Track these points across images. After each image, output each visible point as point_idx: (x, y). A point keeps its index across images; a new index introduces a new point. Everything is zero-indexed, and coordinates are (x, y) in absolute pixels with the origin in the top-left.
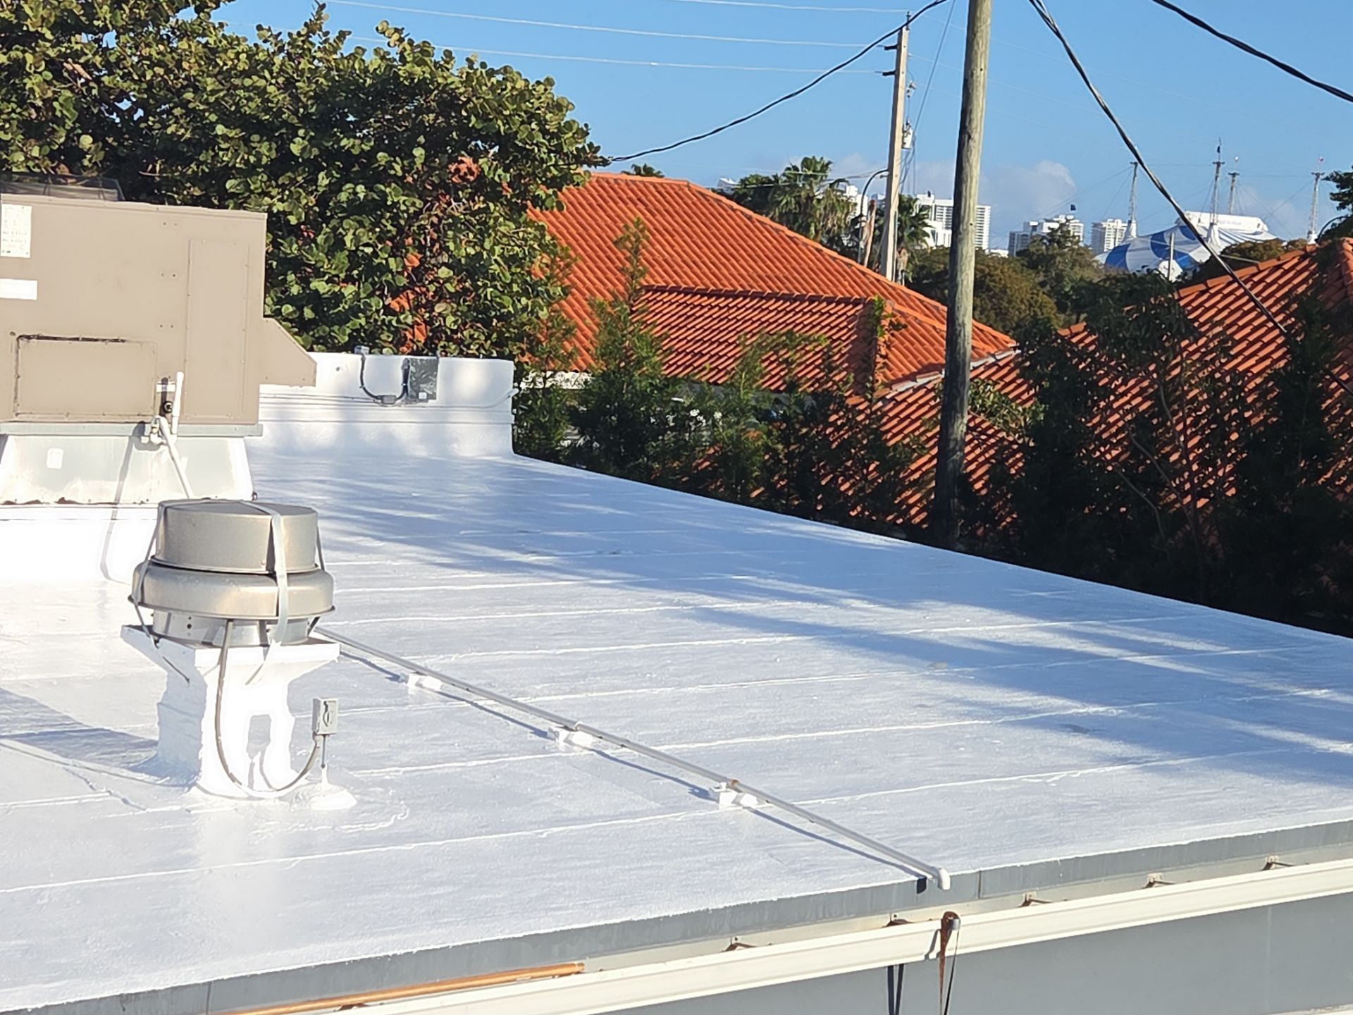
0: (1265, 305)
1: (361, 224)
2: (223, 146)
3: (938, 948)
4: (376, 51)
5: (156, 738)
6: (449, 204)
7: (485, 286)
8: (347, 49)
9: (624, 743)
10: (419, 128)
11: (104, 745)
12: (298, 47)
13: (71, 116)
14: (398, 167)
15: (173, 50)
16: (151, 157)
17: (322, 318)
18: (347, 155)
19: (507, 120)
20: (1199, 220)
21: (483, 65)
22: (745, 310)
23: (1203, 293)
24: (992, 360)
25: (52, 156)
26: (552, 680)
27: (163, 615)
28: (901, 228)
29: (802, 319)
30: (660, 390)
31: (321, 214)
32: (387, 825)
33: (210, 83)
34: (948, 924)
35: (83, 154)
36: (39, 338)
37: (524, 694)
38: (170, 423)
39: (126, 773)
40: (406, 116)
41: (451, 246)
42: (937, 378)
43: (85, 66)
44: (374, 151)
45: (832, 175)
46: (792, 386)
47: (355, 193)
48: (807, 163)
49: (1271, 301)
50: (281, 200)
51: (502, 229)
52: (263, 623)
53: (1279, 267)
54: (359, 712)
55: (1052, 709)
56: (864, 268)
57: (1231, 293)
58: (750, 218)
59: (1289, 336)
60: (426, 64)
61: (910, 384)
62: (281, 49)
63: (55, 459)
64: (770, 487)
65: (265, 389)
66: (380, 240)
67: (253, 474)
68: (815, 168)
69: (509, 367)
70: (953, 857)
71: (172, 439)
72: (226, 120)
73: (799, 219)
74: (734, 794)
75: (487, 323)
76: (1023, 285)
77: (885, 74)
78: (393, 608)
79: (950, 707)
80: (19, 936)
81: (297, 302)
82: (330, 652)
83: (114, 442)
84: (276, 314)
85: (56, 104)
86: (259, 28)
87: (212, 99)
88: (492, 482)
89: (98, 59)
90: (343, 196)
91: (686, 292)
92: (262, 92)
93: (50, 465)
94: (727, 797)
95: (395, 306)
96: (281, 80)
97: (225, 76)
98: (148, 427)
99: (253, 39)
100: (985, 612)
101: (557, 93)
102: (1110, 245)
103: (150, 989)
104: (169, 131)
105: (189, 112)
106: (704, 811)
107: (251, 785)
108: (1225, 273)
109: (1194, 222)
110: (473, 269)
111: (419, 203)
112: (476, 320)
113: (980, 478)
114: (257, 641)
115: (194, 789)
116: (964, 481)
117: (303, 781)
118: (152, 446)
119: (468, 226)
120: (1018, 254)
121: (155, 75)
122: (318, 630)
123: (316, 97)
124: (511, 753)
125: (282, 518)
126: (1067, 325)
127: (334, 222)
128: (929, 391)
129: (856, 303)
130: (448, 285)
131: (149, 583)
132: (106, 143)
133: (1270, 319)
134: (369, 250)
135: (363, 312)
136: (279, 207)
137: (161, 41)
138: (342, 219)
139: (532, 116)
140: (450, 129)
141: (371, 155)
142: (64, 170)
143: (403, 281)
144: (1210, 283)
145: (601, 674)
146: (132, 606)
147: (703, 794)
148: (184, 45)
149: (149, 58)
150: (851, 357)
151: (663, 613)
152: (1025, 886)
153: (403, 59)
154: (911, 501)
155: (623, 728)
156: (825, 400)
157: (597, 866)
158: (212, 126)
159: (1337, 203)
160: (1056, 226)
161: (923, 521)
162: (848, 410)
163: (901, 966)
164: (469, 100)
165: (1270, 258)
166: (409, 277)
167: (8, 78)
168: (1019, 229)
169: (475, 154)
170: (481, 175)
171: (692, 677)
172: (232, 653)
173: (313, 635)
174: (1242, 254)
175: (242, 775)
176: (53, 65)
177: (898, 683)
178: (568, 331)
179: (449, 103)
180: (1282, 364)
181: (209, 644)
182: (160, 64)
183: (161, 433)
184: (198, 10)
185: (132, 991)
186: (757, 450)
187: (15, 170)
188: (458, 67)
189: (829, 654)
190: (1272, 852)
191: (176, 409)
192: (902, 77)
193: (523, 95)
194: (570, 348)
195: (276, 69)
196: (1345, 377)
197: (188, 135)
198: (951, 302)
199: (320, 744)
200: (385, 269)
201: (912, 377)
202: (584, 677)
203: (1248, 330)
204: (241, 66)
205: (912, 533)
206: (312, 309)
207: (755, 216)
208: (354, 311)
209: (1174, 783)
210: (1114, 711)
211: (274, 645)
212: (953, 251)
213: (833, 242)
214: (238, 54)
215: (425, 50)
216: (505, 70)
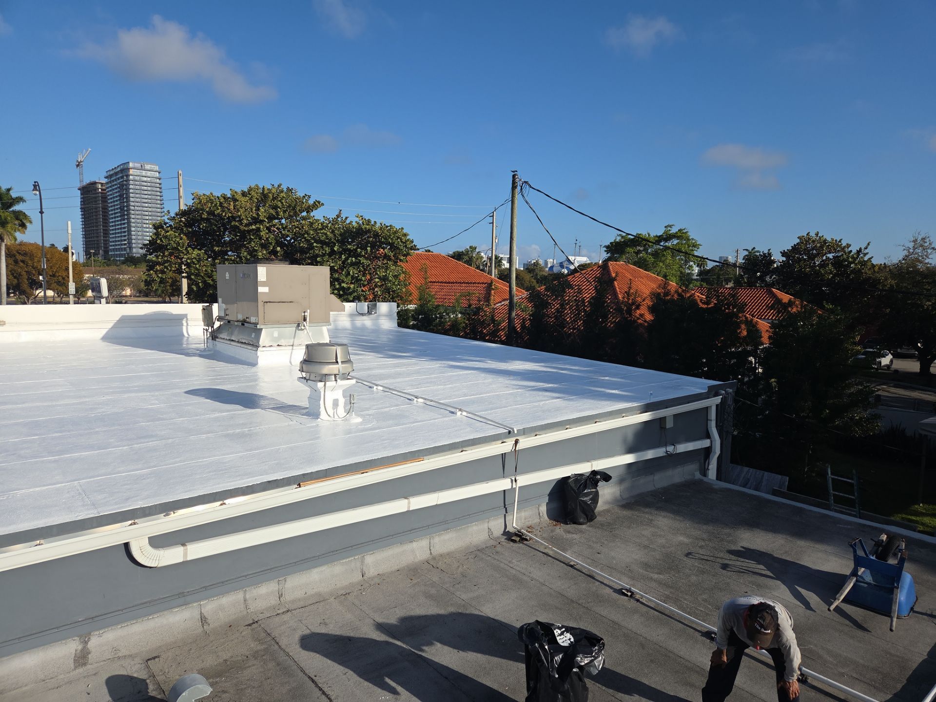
0: (589, 280)
1: (354, 268)
2: (316, 249)
3: (514, 448)
4: (356, 222)
5: (308, 406)
6: (377, 262)
7: (388, 283)
8: (348, 221)
9: (431, 401)
10: (368, 242)
11: (294, 409)
12: (335, 221)
13: (274, 242)
14: (363, 253)
15: (301, 223)
16: (296, 252)
17: (345, 294)
18: (349, 250)
19: (392, 239)
20: (571, 258)
21: (385, 225)
22: (456, 286)
23: (573, 277)
24: (521, 297)
25: (269, 253)
26: (412, 386)
27: (308, 374)
28: (495, 264)
29: (471, 288)
30: (435, 308)
31: (343, 266)
32: (370, 426)
33: (312, 232)
34: (517, 442)
35: (278, 252)
36: (270, 302)
37: (405, 390)
38: (306, 323)
39: (300, 416)
40: (365, 239)
41: (378, 273)
42: (507, 302)
43: (277, 228)
44: (357, 249)
45: (477, 250)
46: (470, 306)
47: (352, 260)
48: (471, 247)
49: (591, 279)
50: (332, 263)
51: (392, 268)
52: (335, 375)
53: (592, 270)
54: (361, 397)
55: (540, 386)
56: (486, 274)
57: (581, 277)
58: (456, 262)
59: (596, 287)
60: (369, 225)
61: (500, 304)
62: (330, 222)
63: (276, 334)
64: (465, 332)
65: (331, 313)
66: (359, 272)
67: (329, 336)
68: (473, 249)
69: (395, 305)
70: (517, 425)
71: (307, 327)
72: (316, 242)
73: (469, 262)
74: (461, 412)
75: (389, 293)
76: (527, 277)
77: (490, 223)
78: (369, 369)
79: (515, 387)
80: (275, 460)
81: (338, 290)
82: (353, 381)
83: (291, 329)
84: (333, 293)
85: (269, 239)
86: (324, 217)
87: (312, 236)
88: (392, 335)
89: (280, 227)
90: (349, 261)
91: (441, 282)
92: (326, 234)
93: (275, 336)
94: (459, 413)
95: (364, 289)
96: (330, 231)
97: (315, 230)
98: (300, 325)
99: (322, 220)
100: (522, 362)
101: (404, 231)
102: (549, 266)
103: (310, 472)
104: (301, 245)
105: (307, 240)
106: (453, 417)
107: (334, 417)
108: (579, 272)
109: (570, 259)
110: (384, 279)
111: (369, 262)
112: (386, 292)
113: (519, 328)
114: (334, 380)
115: (319, 419)
116: (514, 328)
117: (348, 416)
118: (302, 330)
119: (383, 267)
120: (526, 269)
121: (296, 230)
122: (350, 376)
123: (340, 235)
124: (402, 405)
125: (339, 347)
126: (539, 287)
127: (347, 268)
128: (505, 306)
129: (485, 283)
130: (378, 284)
131: (304, 366)
132: (284, 249)
133: (591, 283)
134: (357, 275)
135: (356, 292)
136: (332, 265)
137: (297, 221)
138: (349, 267)
139: (398, 238)
140: (377, 242)
141: (356, 250)
142: (273, 257)
143: (366, 283)
144: (575, 275)
145: (424, 383)
146: (300, 372)
147: (453, 413)
148: (304, 222)
149: (294, 226)
150: (485, 298)
151: (440, 367)
152: (535, 431)
153: (363, 224)
154: (502, 334)
155: (431, 397)
156: (479, 309)
157: (426, 433)
158: (313, 243)
159: (606, 253)
160: (535, 261)
161: (505, 339)
162: (485, 311)
163: (505, 453)
164: (382, 234)
165: (590, 267)
166: (367, 281)
167: (256, 232)
168: (526, 262)
169: (384, 249)
170: (386, 254)
171: (448, 383)
172: (327, 383)
173: (349, 377)
174: (583, 267)
175: (331, 414)
176: (268, 229)
177: (501, 381)
178: (410, 294)
179: (376, 235)
180: (594, 294)
181: (321, 381)
182: (297, 227)
183: (304, 326)
184: (307, 212)
185: (306, 472)
186: (461, 323)
187: (259, 257)
188: (378, 225)
189: (483, 375)
190: (597, 419)
191: (308, 320)
192: (494, 224)
193: (396, 232)
194: (411, 299)
195: (329, 228)
196: (610, 297)
197: (306, 246)
198: (510, 282)
199: (352, 406)
200: (361, 280)
201: (500, 302)
202: (420, 384)
203: (585, 286)
204: (320, 227)
205: (502, 343)
206: (343, 292)
207: (458, 262)
208: (354, 291)
209: (571, 403)
210: (556, 386)
211: (338, 380)
212: (510, 269)
213: (478, 268)
214: (318, 224)
215: (369, 221)
216: (391, 226)
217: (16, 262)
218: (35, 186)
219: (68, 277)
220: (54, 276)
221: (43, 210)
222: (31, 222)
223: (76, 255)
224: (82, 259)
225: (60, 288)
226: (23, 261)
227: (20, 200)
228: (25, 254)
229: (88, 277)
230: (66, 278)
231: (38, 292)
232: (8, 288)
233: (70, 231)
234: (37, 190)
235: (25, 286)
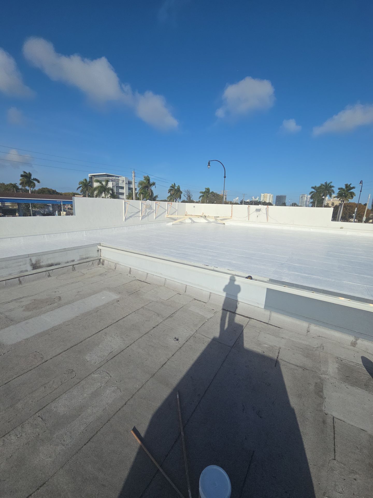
217: (346, 209)
218: (361, 182)
219: (364, 215)
220: (359, 214)
221: (362, 190)
222: (355, 196)
223: (369, 207)
224: (370, 208)
225: (360, 219)
226: (349, 209)
227: (354, 188)
228: (350, 206)
229: (372, 215)
230: (363, 215)
231: (351, 219)
232: (341, 218)
233: (369, 198)
234: (361, 183)
235: (347, 217)
